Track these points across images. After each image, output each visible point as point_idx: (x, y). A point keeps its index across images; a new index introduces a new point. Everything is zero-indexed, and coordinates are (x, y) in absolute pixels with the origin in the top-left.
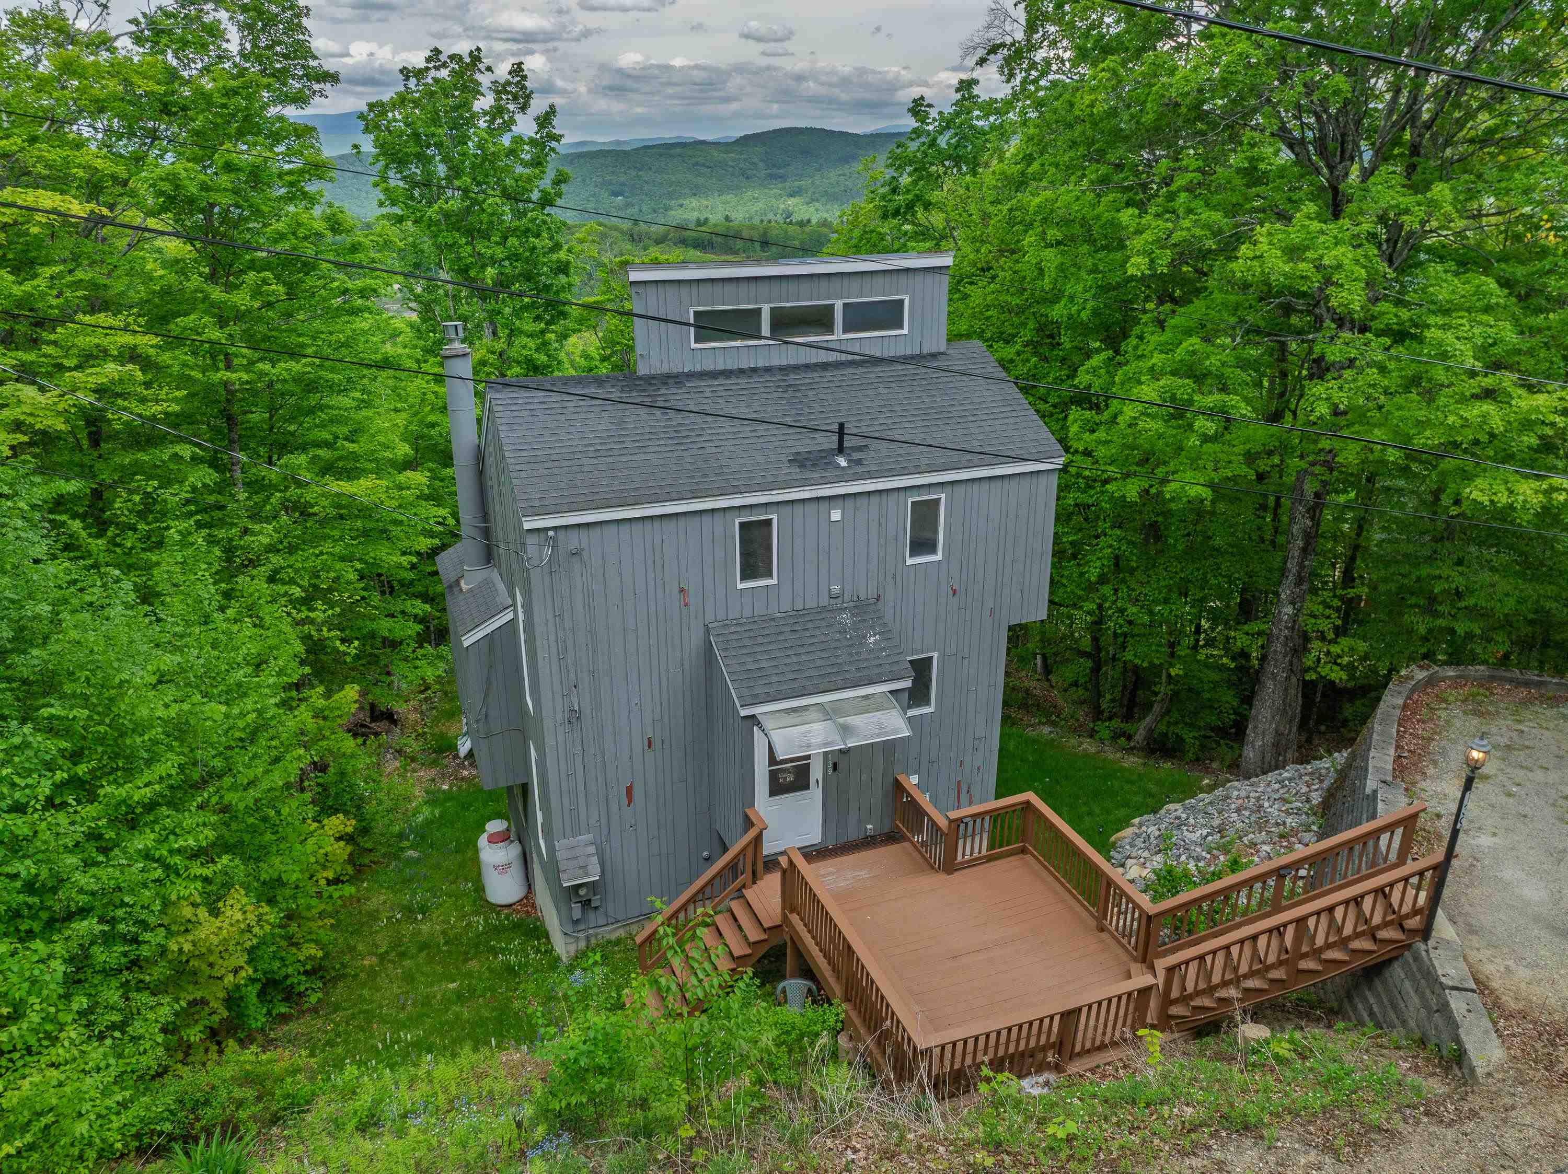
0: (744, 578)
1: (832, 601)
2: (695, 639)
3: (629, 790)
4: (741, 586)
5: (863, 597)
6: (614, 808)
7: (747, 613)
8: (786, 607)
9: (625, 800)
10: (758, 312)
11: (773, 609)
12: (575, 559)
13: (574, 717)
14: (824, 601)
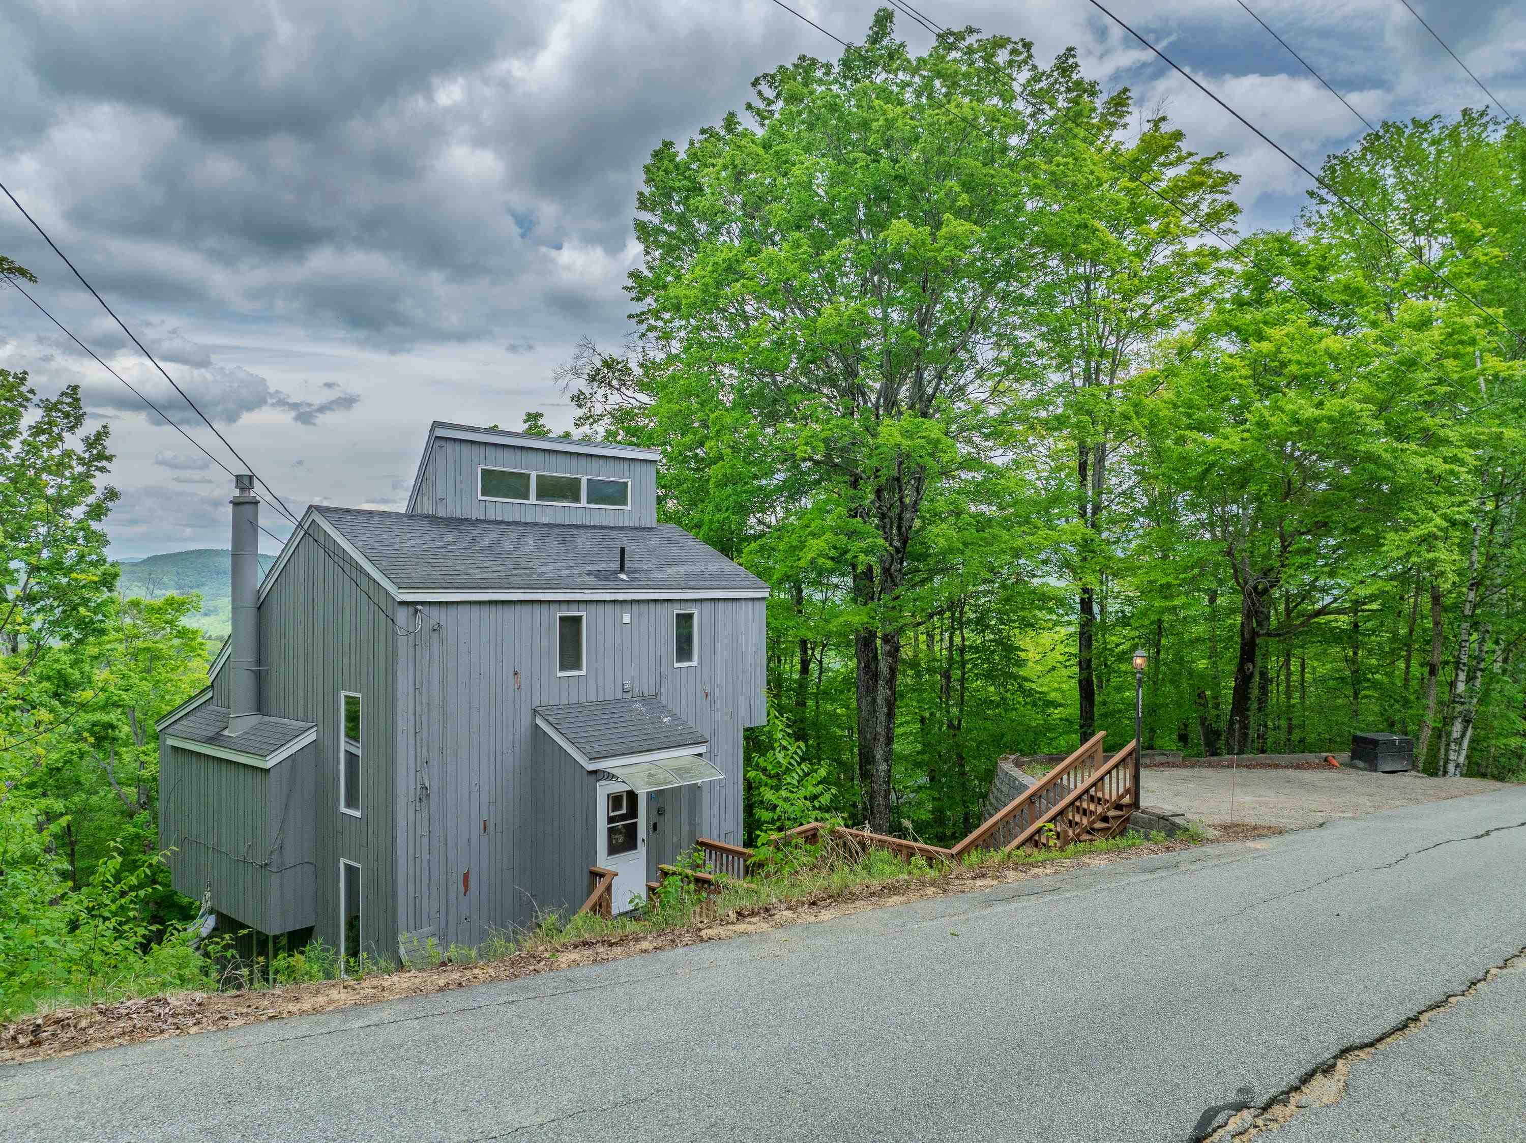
0: (562, 668)
1: (625, 695)
2: (525, 720)
3: (466, 877)
4: (559, 674)
5: (646, 694)
6: (452, 896)
7: (564, 701)
8: (592, 698)
9: (462, 889)
10: (528, 476)
11: (583, 699)
12: (435, 636)
13: (424, 793)
14: (619, 695)
